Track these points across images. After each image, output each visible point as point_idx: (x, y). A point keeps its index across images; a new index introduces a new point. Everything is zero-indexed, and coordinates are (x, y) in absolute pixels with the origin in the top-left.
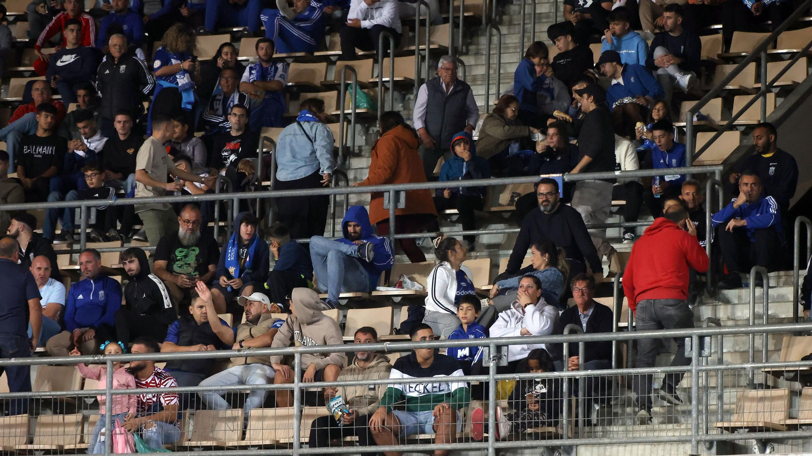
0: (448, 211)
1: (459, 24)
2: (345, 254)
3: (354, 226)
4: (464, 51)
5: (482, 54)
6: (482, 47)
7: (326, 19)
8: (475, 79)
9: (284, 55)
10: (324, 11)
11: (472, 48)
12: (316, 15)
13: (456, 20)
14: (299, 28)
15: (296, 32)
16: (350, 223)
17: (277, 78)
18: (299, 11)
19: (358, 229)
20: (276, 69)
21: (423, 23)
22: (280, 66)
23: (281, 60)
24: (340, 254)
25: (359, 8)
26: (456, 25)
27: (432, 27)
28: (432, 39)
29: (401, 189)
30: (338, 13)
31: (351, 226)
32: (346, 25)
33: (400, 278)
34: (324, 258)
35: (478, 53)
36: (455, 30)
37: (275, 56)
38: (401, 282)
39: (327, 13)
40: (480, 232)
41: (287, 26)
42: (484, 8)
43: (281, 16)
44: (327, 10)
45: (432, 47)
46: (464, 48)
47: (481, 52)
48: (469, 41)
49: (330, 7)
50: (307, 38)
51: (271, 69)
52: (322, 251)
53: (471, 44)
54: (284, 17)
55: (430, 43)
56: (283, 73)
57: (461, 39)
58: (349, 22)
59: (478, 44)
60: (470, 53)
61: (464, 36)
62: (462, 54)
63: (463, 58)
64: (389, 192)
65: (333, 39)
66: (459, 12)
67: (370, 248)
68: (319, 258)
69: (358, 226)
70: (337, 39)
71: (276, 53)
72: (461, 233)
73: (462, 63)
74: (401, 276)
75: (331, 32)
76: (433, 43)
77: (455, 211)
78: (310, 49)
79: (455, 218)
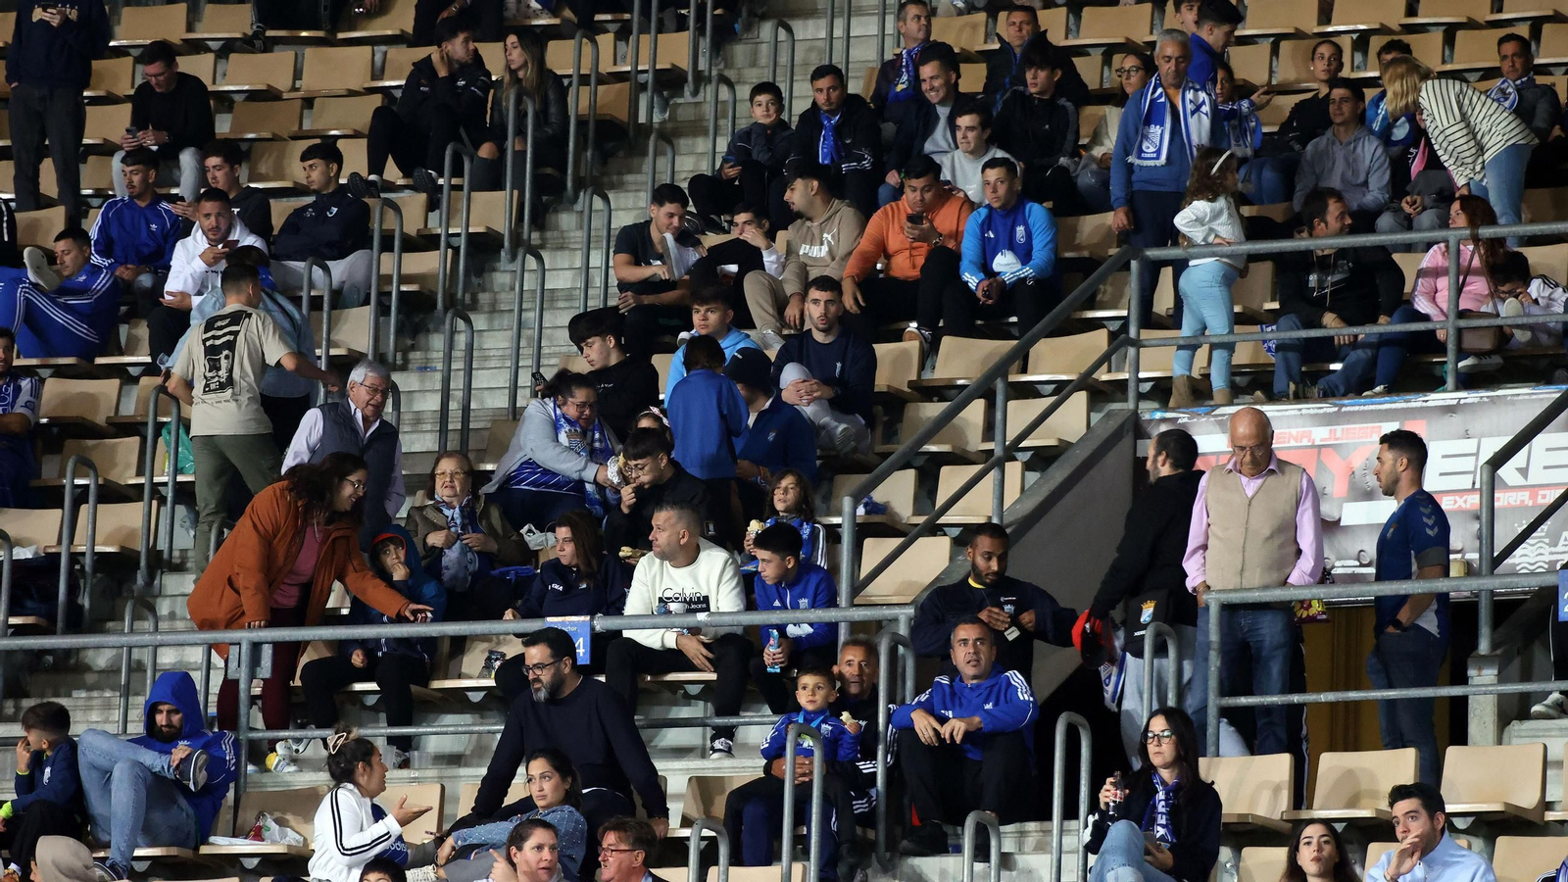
0: (358, 687)
1: (389, 307)
2: (148, 769)
3: (169, 712)
4: (399, 362)
5: (434, 370)
6: (435, 355)
7: (120, 290)
8: (418, 419)
9: (34, 362)
10: (117, 273)
11: (415, 356)
12: (102, 282)
13: (384, 299)
14: (67, 309)
15: (59, 317)
16: (161, 707)
17: (18, 409)
18: (66, 273)
19: (176, 718)
20: (18, 390)
21: (316, 303)
22: (25, 384)
23: (28, 371)
24: (137, 769)
25: (189, 271)
26: (383, 310)
27: (334, 312)
28: (335, 337)
29: (263, 640)
30: (146, 280)
31: (161, 712)
32: (161, 303)
33: (258, 819)
34: (106, 775)
35: (426, 368)
36: (382, 319)
37: (16, 363)
38: (260, 828)
39: (123, 280)
40: (421, 730)
41: (42, 303)
42: (441, 276)
43: (31, 283)
44: (123, 272)
45: (333, 352)
46: (399, 356)
47: (434, 365)
48: (409, 342)
49: (130, 266)
50: (81, 329)
51: (6, 390)
52: (102, 762)
53: (413, 348)
54: (35, 286)
55: (330, 344)
56: (32, 399)
57: (392, 337)
58: (167, 297)
59: (427, 349)
60: (410, 366)
61: (399, 332)
62: (395, 368)
63: (396, 377)
64: (239, 644)
65: (134, 331)
66: (391, 283)
67: (199, 764)
68: (95, 775)
69: (177, 712)
70: (143, 331)
71: (18, 357)
72: (383, 731)
73: (394, 388)
74: (261, 815)
75: (130, 318)
76: (337, 346)
77: (373, 686)
78: (87, 352)
79: (371, 700)
